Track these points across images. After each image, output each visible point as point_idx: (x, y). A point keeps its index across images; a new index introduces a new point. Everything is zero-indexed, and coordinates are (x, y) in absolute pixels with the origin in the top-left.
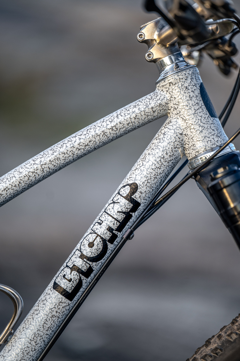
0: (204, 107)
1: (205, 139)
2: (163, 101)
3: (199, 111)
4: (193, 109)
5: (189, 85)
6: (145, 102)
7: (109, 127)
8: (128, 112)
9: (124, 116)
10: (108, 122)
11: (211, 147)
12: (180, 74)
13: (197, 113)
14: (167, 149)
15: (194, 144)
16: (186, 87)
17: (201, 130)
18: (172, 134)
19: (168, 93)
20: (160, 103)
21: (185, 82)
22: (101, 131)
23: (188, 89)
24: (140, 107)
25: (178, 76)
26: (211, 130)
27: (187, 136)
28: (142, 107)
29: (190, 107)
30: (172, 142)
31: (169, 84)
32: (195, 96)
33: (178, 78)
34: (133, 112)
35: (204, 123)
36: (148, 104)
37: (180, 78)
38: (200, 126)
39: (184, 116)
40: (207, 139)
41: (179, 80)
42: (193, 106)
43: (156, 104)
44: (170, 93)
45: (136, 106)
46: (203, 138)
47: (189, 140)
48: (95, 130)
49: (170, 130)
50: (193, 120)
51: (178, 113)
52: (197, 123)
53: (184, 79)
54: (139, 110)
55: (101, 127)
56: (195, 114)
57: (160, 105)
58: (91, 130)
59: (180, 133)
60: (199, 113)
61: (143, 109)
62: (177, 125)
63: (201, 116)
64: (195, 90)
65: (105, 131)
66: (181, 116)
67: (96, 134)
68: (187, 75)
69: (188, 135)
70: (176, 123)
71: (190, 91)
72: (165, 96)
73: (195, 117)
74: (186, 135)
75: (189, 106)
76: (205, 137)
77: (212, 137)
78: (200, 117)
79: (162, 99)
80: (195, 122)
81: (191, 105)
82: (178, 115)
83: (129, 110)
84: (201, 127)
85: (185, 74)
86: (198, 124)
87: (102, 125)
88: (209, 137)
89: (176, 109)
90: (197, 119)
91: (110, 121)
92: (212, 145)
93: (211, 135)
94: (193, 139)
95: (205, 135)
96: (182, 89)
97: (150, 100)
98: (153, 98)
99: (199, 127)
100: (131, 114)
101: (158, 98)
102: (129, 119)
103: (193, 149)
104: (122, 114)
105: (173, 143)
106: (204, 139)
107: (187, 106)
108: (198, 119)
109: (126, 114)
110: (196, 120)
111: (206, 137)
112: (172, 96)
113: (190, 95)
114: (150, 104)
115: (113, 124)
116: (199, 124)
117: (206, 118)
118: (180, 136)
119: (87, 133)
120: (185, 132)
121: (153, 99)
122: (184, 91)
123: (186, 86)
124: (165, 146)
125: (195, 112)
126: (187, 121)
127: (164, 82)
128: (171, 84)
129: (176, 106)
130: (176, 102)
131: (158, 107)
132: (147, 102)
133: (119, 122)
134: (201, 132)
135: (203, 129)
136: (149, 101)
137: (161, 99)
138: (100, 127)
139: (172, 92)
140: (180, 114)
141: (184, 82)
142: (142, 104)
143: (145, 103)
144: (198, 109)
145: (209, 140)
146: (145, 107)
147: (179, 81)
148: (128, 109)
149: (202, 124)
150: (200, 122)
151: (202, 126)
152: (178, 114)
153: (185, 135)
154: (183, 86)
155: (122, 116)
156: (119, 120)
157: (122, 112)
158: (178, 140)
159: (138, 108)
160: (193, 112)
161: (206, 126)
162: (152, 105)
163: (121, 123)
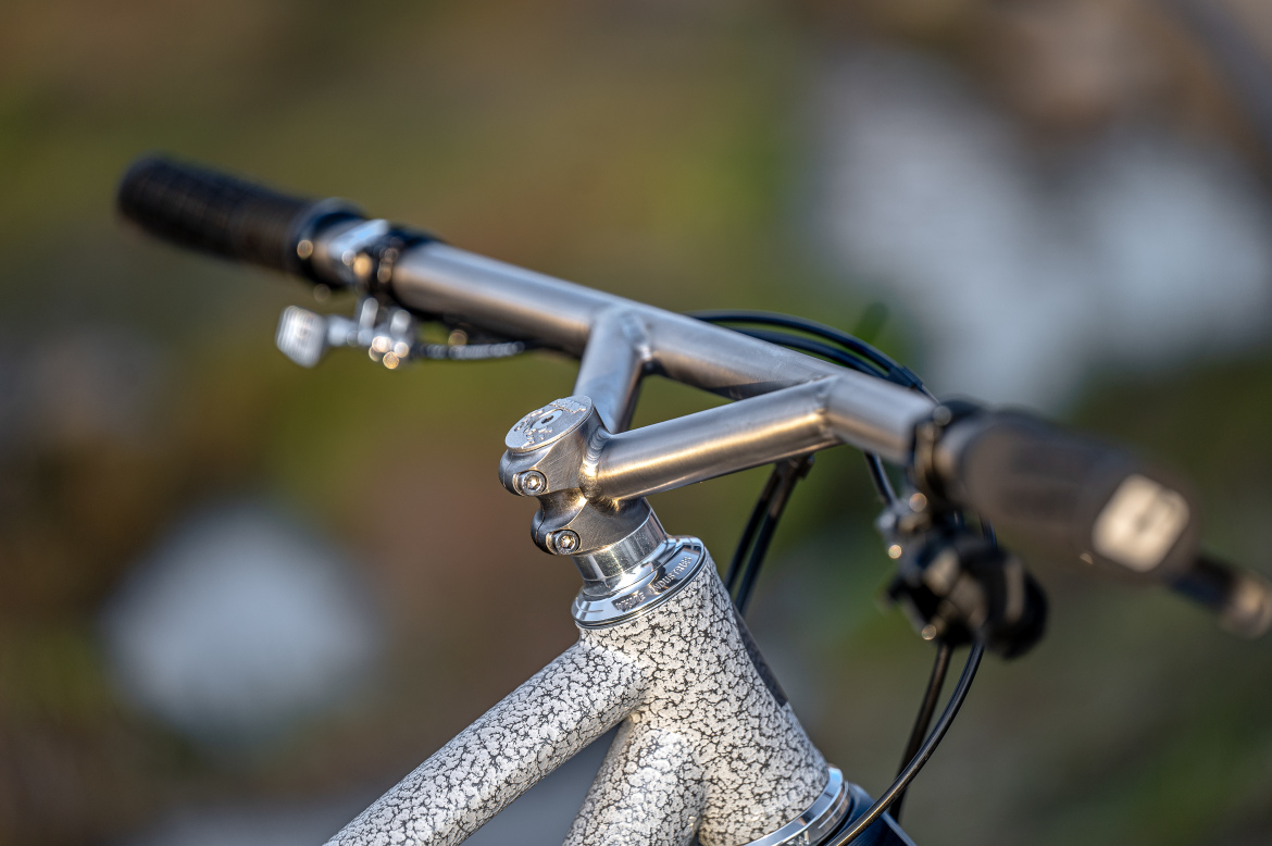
0: (759, 681)
1: (779, 787)
2: (631, 686)
3: (750, 701)
4: (732, 699)
5: (711, 625)
6: (573, 700)
7: (475, 803)
8: (528, 742)
9: (518, 757)
10: (467, 786)
11: (801, 810)
12: (682, 594)
13: (747, 710)
14: (664, 837)
15: (743, 808)
16: (705, 631)
17: (763, 761)
18: (673, 787)
19: (644, 657)
20: (624, 693)
21: (701, 616)
22: (452, 821)
23: (712, 638)
24: (563, 717)
25: (678, 602)
26: (791, 752)
27: (716, 784)
28: (570, 716)
29: (724, 692)
30: (674, 812)
31: (650, 632)
32: (732, 654)
33: (680, 609)
34: (545, 741)
35: (769, 737)
36: (588, 703)
37: (687, 606)
38: (761, 748)
39: (707, 726)
40: (786, 785)
41: (682, 614)
42: (733, 688)
43: (613, 698)
44: (652, 659)
45: (546, 716)
46: (773, 784)
47: (723, 795)
48: (431, 823)
49: (663, 774)
50: (737, 735)
51: (684, 716)
52: (750, 740)
53: (695, 606)
54: (562, 728)
55: (448, 809)
56: (741, 712)
57: (623, 700)
58: (418, 825)
59: (695, 778)
60: (751, 709)
61: (572, 725)
62: (685, 758)
63: (759, 717)
64: (728, 633)
65: (465, 820)
66: (695, 726)
67: (437, 837)
68: (701, 590)
69: (719, 779)
70: (681, 750)
71: (717, 642)
72: (635, 670)
73: (743, 722)
74: (715, 781)
75: (720, 692)
76: (778, 781)
77: (798, 773)
78: (757, 720)
79: (628, 680)
80: (744, 737)
81: (725, 688)
82: (685, 721)
83: (526, 735)
84: (762, 751)
85: (698, 590)
86: (753, 743)
87: (450, 801)
88: (789, 778)
89: (675, 705)
90: (749, 728)
91: (474, 785)
92: (803, 801)
93: (793, 768)
94: (740, 790)
95: (778, 773)
96: (693, 642)
97: (589, 687)
98: (597, 681)
99: (759, 751)
100: (538, 748)
101: (614, 676)
102: (533, 765)
103: (738, 821)
104: (510, 752)
105: (677, 815)
106: (775, 789)
107: (715, 692)
108: (753, 728)
109: (524, 751)
110: (747, 731)
111: (782, 780)
112: (661, 667)
113: (719, 657)
114: (592, 703)
115: (486, 791)
116: (758, 744)
117: (772, 718)
118: (695, 788)
119: (407, 837)
120: (712, 773)
121: (599, 685)
122: (699, 647)
123: (702, 628)
124: (654, 831)
125: (740, 706)
126: (715, 740)
127: (633, 625)
128: (658, 632)
129: (676, 698)
130: (675, 685)
131: (617, 707)
132: (581, 699)
133: (506, 782)
134: (766, 765)
135: (771, 756)
136: (588, 694)
137: (624, 682)
138: (444, 808)
139: (663, 654)
140: (691, 719)
141: (698, 616)
142: (565, 706)
143: (576, 701)
144: (748, 695)
145: (792, 786)
146: (578, 715)
147: (682, 619)
148: (522, 732)
149: (764, 742)
150: (757, 737)
151: (766, 749)
152: (682, 719)
153: (711, 780)
154: (696, 630)
155: (509, 759)
156: (503, 776)
157: (504, 743)
158: (692, 800)
159: (556, 724)
160: (735, 708)
161: (775, 743)
162: (601, 705)
163: (510, 784)
